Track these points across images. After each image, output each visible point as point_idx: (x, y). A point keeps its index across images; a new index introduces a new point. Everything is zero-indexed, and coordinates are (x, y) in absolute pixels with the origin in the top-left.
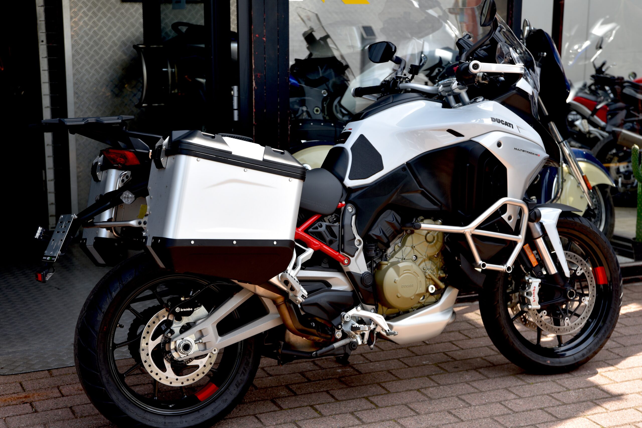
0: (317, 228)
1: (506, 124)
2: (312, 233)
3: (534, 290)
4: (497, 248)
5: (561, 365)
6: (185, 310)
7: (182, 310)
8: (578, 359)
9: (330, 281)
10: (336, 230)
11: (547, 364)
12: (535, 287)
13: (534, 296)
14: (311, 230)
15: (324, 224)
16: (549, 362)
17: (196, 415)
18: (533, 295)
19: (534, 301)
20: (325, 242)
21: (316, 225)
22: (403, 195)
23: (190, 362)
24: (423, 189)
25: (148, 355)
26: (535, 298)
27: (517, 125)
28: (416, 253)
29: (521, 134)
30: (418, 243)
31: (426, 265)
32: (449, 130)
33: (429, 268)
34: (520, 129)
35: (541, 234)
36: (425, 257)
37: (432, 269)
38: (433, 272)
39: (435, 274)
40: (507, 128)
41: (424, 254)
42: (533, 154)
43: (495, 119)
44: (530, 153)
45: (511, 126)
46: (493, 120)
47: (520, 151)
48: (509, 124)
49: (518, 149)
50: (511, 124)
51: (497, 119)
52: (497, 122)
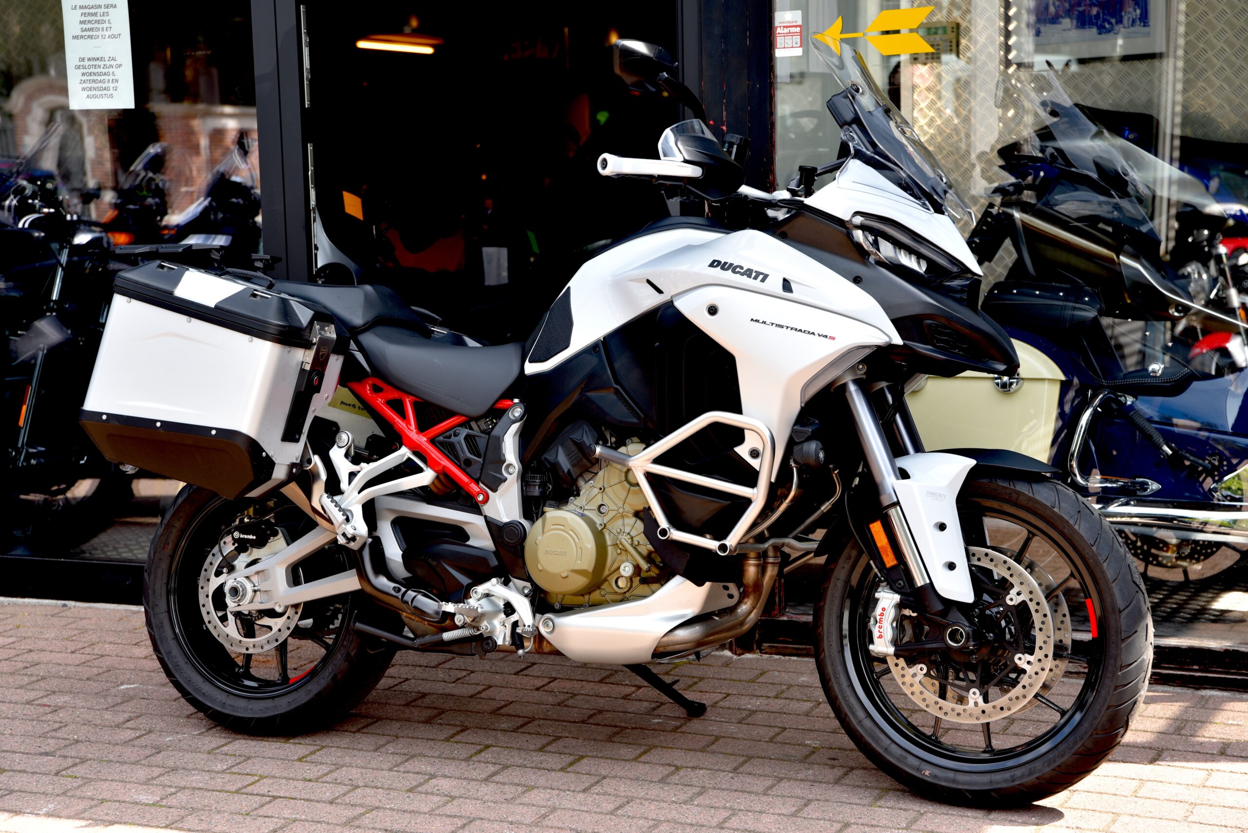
0: (450, 437)
1: (748, 273)
2: (441, 443)
3: (882, 615)
4: (709, 507)
5: (954, 786)
6: (246, 537)
7: (242, 536)
8: (998, 783)
9: (467, 529)
10: (482, 442)
11: (920, 776)
12: (884, 609)
13: (880, 627)
14: (441, 438)
15: (464, 432)
16: (927, 773)
17: (269, 703)
18: (878, 624)
19: (880, 637)
20: (458, 460)
21: (452, 432)
22: (589, 394)
23: (259, 619)
24: (618, 387)
25: (207, 596)
26: (882, 631)
27: (787, 277)
28: (606, 501)
29: (788, 295)
30: (612, 483)
31: (624, 525)
32: (649, 282)
33: (627, 531)
34: (793, 286)
35: (895, 500)
36: (621, 510)
37: (633, 533)
38: (632, 538)
39: (636, 543)
40: (744, 280)
41: (620, 504)
42: (813, 333)
43: (719, 262)
44: (801, 330)
45: (761, 277)
46: (714, 264)
47: (770, 327)
48: (758, 274)
49: (764, 322)
50: (762, 274)
51: (726, 263)
52: (723, 268)
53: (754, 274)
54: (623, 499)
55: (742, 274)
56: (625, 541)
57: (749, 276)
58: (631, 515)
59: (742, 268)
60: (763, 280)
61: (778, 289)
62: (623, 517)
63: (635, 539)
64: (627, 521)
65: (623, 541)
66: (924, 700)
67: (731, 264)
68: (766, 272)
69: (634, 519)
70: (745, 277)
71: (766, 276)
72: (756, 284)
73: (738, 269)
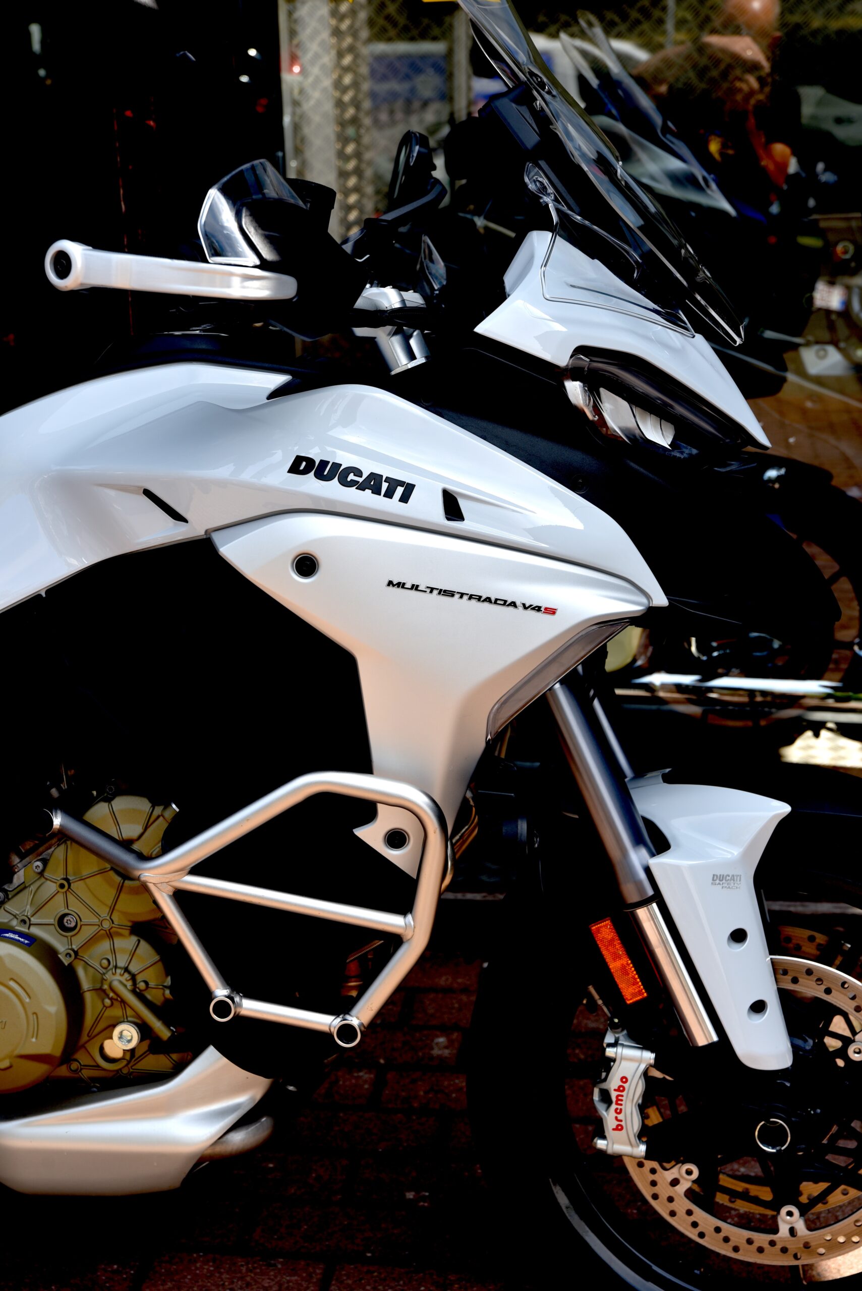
1: (373, 483)
3: (620, 1089)
12: (624, 1079)
13: (617, 1112)
18: (614, 1106)
19: (619, 1128)
26: (620, 1117)
27: (451, 488)
28: (75, 906)
29: (455, 525)
30: (85, 873)
31: (114, 951)
32: (148, 493)
33: (122, 963)
34: (463, 504)
35: (650, 892)
36: (106, 925)
37: (133, 968)
38: (133, 978)
39: (142, 986)
40: (366, 499)
41: (104, 912)
42: (513, 604)
43: (310, 462)
44: (488, 600)
45: (400, 491)
46: (302, 465)
47: (427, 596)
48: (394, 483)
49: (415, 587)
50: (401, 483)
51: (324, 463)
52: (320, 475)
53: (385, 486)
54: (109, 902)
55: (362, 487)
56: (119, 982)
57: (377, 491)
58: (127, 932)
59: (358, 473)
60: (405, 499)
61: (436, 513)
62: (110, 935)
63: (139, 978)
64: (119, 942)
65: (116, 984)
66: (695, 1225)
67: (337, 466)
68: (408, 480)
69: (134, 939)
70: (368, 492)
71: (409, 489)
72: (392, 506)
73: (351, 477)
